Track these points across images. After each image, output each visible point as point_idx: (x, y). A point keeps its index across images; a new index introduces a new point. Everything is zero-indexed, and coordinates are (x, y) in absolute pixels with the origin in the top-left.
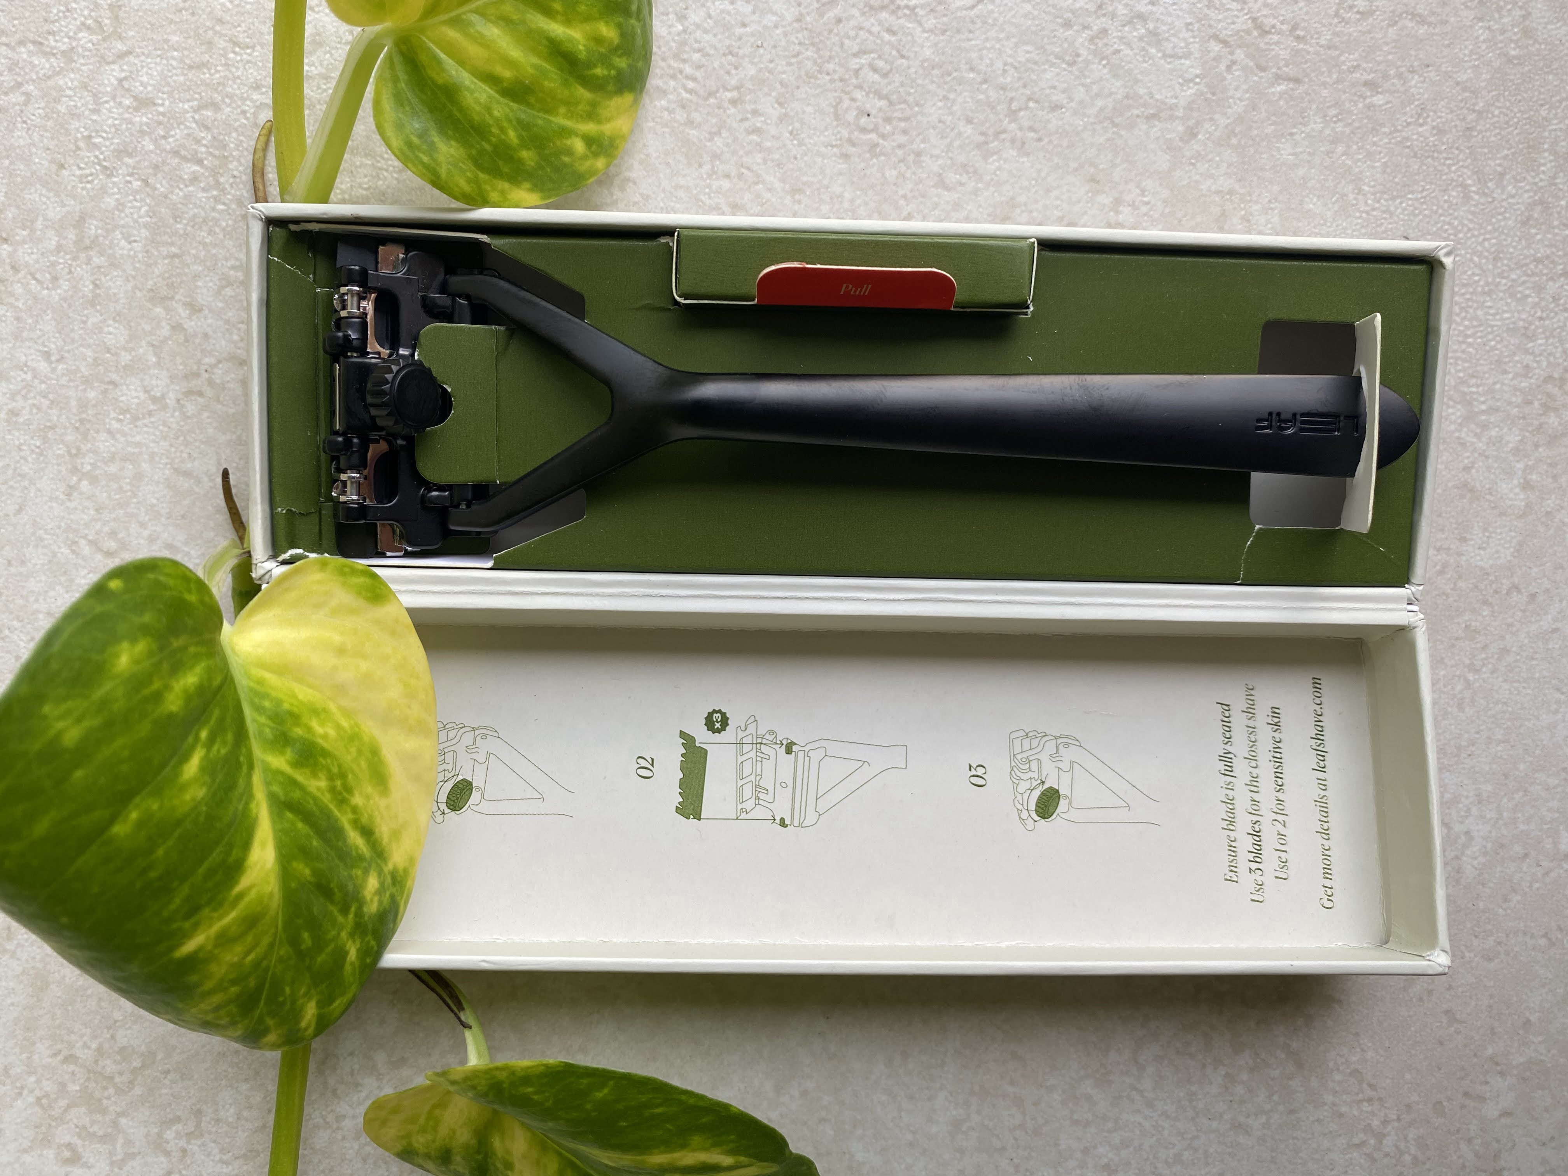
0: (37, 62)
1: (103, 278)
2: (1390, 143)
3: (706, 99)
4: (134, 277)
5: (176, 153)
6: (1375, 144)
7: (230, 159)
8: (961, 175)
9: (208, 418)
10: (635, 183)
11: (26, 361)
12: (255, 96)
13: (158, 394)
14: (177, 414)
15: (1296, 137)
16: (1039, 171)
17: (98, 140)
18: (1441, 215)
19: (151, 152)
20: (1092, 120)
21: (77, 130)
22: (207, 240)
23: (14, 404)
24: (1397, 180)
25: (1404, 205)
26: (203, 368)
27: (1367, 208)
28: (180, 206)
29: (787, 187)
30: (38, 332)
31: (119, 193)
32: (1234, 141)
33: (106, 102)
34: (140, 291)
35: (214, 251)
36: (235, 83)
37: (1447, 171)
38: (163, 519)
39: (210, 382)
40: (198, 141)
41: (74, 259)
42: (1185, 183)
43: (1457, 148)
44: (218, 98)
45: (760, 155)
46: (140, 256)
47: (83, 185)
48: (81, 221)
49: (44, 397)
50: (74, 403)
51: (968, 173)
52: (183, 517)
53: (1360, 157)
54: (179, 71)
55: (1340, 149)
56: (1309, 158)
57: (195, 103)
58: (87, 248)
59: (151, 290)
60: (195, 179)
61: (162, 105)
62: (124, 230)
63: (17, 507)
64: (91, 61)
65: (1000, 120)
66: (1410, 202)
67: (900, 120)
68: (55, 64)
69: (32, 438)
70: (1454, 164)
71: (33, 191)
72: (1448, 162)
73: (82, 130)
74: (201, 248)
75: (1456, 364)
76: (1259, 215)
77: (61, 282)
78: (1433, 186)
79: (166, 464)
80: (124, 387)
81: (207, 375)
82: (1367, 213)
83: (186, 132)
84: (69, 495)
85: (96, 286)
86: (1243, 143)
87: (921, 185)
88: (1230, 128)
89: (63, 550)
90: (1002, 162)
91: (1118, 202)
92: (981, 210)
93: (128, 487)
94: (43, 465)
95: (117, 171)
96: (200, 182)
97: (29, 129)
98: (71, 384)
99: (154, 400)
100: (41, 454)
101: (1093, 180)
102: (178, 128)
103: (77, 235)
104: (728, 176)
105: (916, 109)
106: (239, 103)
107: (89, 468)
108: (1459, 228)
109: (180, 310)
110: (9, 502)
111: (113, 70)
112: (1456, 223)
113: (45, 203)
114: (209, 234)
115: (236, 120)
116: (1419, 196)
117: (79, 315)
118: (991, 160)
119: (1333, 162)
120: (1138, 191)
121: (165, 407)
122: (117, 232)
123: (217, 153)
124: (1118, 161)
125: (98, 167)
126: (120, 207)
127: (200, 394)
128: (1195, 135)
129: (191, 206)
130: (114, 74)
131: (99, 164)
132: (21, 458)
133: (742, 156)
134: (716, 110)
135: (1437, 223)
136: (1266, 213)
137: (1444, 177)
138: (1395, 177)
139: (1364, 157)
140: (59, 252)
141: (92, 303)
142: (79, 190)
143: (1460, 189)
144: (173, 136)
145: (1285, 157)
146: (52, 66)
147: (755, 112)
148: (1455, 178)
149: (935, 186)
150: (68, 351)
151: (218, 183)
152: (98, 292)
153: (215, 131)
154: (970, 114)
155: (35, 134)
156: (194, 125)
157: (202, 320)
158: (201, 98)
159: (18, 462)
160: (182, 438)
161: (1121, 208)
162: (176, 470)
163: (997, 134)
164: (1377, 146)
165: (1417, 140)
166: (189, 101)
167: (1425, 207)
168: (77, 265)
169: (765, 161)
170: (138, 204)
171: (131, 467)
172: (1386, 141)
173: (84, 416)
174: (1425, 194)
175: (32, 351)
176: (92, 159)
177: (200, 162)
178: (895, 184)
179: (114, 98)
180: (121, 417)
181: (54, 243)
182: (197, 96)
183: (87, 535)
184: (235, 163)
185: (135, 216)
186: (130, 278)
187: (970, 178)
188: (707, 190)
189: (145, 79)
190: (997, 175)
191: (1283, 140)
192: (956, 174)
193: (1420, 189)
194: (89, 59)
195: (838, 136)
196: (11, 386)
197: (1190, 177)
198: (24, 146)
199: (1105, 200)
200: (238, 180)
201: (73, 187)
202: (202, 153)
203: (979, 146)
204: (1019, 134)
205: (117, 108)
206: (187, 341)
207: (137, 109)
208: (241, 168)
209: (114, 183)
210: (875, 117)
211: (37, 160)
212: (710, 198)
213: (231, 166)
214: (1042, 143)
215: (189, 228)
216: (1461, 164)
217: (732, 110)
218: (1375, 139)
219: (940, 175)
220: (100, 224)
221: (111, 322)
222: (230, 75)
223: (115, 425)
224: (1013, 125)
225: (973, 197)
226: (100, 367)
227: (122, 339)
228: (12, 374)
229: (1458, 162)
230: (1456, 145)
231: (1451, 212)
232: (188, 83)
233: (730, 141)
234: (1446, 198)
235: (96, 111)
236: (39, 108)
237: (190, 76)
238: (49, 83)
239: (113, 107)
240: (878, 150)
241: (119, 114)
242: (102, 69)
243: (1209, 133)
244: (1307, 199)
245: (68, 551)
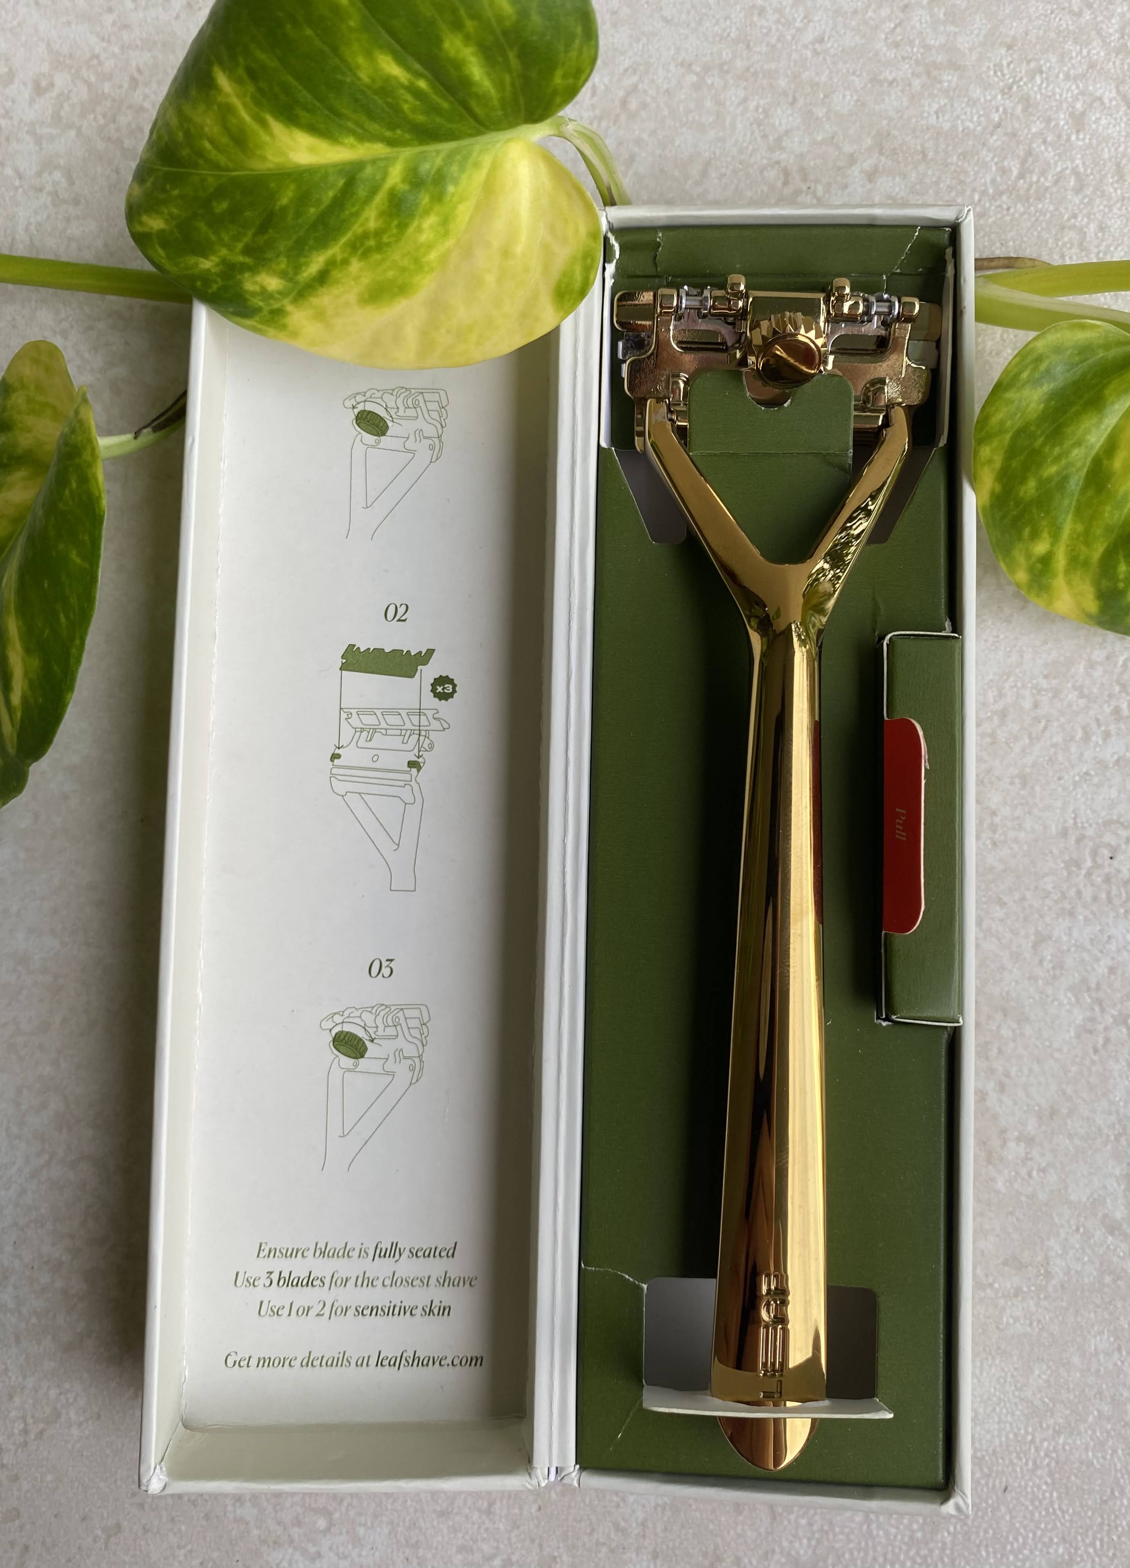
0: (1113, 21)
1: (900, 88)
2: (1116, 1470)
3: (1118, 682)
4: (901, 117)
5: (1029, 153)
6: (1114, 1451)
7: (1026, 205)
8: (1051, 961)
9: (762, 191)
10: (1023, 608)
11: (813, 21)
12: (1092, 227)
13: (784, 144)
14: (765, 162)
15: (1116, 1355)
16: (1060, 1050)
17: (1038, 80)
18: (1034, 1534)
19: (1029, 130)
20: (1122, 1110)
21: (1048, 60)
22: (941, 185)
23: (771, 12)
24: (1073, 1478)
25: (1044, 1487)
26: (813, 185)
27: (1038, 1441)
28: (976, 158)
29: (1028, 770)
30: (843, 31)
31: (986, 101)
32: (1108, 1279)
33: (1078, 87)
34: (888, 124)
35: (931, 191)
36: (1105, 206)
37: (1088, 1541)
38: (658, 152)
39: (798, 192)
40: (1043, 173)
41: (917, 62)
42: (1056, 1220)
43: (1114, 1555)
44: (1089, 191)
45: (1060, 740)
46: (923, 122)
47: (992, 67)
48: (955, 66)
49: (779, 40)
50: (773, 66)
51: (1054, 968)
52: (662, 171)
53: (1098, 1434)
54: (1113, 153)
55: (1106, 1409)
56: (1093, 1370)
57: (1082, 170)
58: (928, 74)
59: (889, 134)
60: (1004, 171)
61: (1078, 139)
62: (949, 107)
63: (669, 18)
64: (1119, 71)
65: (1115, 1005)
66: (1047, 1495)
67: (1109, 893)
68: (1112, 38)
69: (737, 29)
70: (1095, 1550)
71: (984, 21)
72: (1098, 1543)
73: (1048, 65)
74: (934, 179)
75: (859, 1551)
76: (1023, 1309)
77: (894, 51)
78: (1068, 1524)
79: (714, 153)
80: (789, 112)
81: (804, 188)
82: (1033, 1441)
83: (1052, 161)
84: (682, 64)
85: (891, 83)
86: (1106, 1289)
87: (1036, 916)
88: (1122, 1274)
89: (627, 60)
90: (1068, 1007)
91: (1030, 1141)
92: (1013, 984)
93: (690, 118)
94: (711, 40)
95: (1008, 99)
96: (1001, 177)
97: (1046, 16)
98: (792, 63)
99: (779, 140)
100: (721, 39)
101: (1054, 1112)
102: (1055, 155)
103: (941, 63)
104: (1036, 705)
105: (1122, 911)
106: (1085, 212)
107: (709, 82)
108: (1020, 1556)
109: (870, 161)
110: (674, 10)
111: (1110, 91)
112: (1026, 1552)
113: (972, 33)
114: (948, 187)
115: (1066, 209)
116: (1056, 1506)
117: (861, 68)
118: (1069, 995)
119: (1090, 1400)
120: (1044, 1164)
121: (771, 150)
122: (946, 101)
123: (1032, 192)
124: (1077, 1142)
125: (1011, 80)
126: (971, 102)
127: (785, 183)
128: (1112, 1233)
129: (976, 169)
130: (1107, 93)
131: (1014, 82)
132: (718, 20)
133: (1058, 720)
134: (1107, 693)
135: (1025, 1528)
136: (1025, 1318)
137: (1079, 1538)
138: (1076, 1476)
139: (1097, 1437)
140: (923, 47)
141: (875, 80)
142: (987, 64)
143: (1067, 1557)
144: (1046, 150)
145: (1093, 1341)
146: (1111, 35)
147: (1107, 735)
148: (1079, 1552)
149: (1037, 933)
150: (824, 59)
151: (1001, 193)
152: (886, 84)
153: (1054, 190)
154: (1119, 972)
155: (1041, 22)
156: (1059, 169)
157: (861, 183)
158: (1087, 176)
159: (713, 17)
160: (741, 167)
161: (1022, 1144)
162: (708, 163)
163: (1100, 1002)
164: (1112, 1454)
165: (1122, 1504)
166: (1084, 164)
167: (1043, 1513)
168: (911, 66)
169: (1054, 746)
170: (975, 119)
171: (711, 120)
172: (1119, 1466)
173: (761, 76)
174: (1058, 1512)
175: (823, 27)
176: (1019, 75)
177: (1021, 176)
178: (1037, 887)
179: (1082, 93)
180: (761, 110)
181: (933, 42)
182: (1089, 171)
183: (643, 82)
184: (1022, 209)
185: (963, 117)
186: (900, 114)
187: (1048, 971)
188: (1019, 684)
189: (1103, 122)
190: (1053, 1001)
191: (1112, 1339)
192: (1052, 955)
193: (1065, 1508)
194: (1120, 69)
195: (1086, 825)
196: (788, 9)
197: (1062, 1226)
198: (1028, 12)
199: (1032, 1127)
200: (1005, 212)
201: (990, 58)
202: (1031, 178)
203: (1084, 981)
204: (1100, 1027)
205: (1072, 97)
206: (839, 169)
207: (1072, 115)
208: (1017, 215)
209: (995, 97)
210: (1110, 865)
211: (1015, 24)
212: (1011, 687)
213: (1019, 205)
214: (1091, 1052)
215: (953, 168)
216: (1097, 1559)
217: (1108, 710)
218: (1120, 1452)
219: (1050, 938)
220: (953, 85)
221: (855, 97)
222: (1112, 202)
223: (752, 105)
224: (1111, 1020)
225: (1027, 975)
226: (809, 90)
227: (839, 108)
228: (801, 9)
229: (1098, 1556)
230: (1118, 1554)
231: (1039, 1546)
232: (1102, 162)
233: (1075, 708)
234: (1055, 1540)
235: (1067, 77)
236: (1067, 24)
237: (1109, 164)
238: (1094, 33)
239: (1072, 92)
240: (1074, 869)
241: (1066, 98)
242: (1111, 82)
243: (1115, 1250)
244: (1044, 1367)
245: (626, 66)
